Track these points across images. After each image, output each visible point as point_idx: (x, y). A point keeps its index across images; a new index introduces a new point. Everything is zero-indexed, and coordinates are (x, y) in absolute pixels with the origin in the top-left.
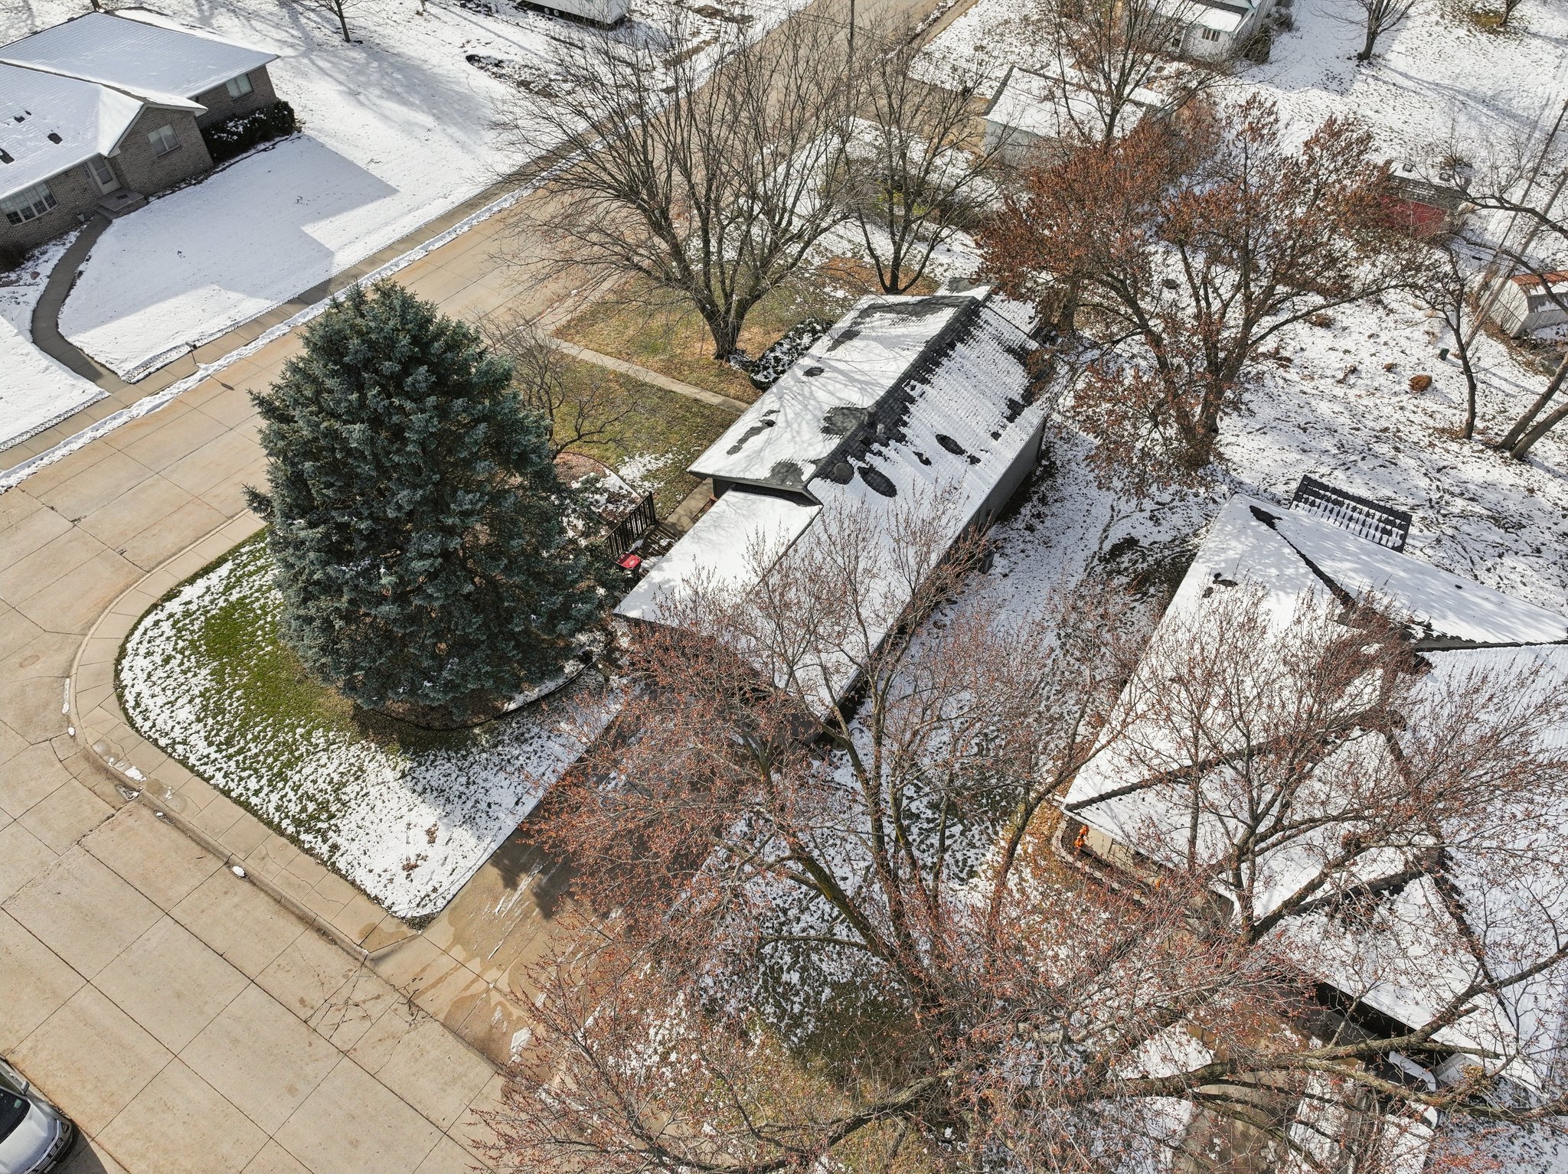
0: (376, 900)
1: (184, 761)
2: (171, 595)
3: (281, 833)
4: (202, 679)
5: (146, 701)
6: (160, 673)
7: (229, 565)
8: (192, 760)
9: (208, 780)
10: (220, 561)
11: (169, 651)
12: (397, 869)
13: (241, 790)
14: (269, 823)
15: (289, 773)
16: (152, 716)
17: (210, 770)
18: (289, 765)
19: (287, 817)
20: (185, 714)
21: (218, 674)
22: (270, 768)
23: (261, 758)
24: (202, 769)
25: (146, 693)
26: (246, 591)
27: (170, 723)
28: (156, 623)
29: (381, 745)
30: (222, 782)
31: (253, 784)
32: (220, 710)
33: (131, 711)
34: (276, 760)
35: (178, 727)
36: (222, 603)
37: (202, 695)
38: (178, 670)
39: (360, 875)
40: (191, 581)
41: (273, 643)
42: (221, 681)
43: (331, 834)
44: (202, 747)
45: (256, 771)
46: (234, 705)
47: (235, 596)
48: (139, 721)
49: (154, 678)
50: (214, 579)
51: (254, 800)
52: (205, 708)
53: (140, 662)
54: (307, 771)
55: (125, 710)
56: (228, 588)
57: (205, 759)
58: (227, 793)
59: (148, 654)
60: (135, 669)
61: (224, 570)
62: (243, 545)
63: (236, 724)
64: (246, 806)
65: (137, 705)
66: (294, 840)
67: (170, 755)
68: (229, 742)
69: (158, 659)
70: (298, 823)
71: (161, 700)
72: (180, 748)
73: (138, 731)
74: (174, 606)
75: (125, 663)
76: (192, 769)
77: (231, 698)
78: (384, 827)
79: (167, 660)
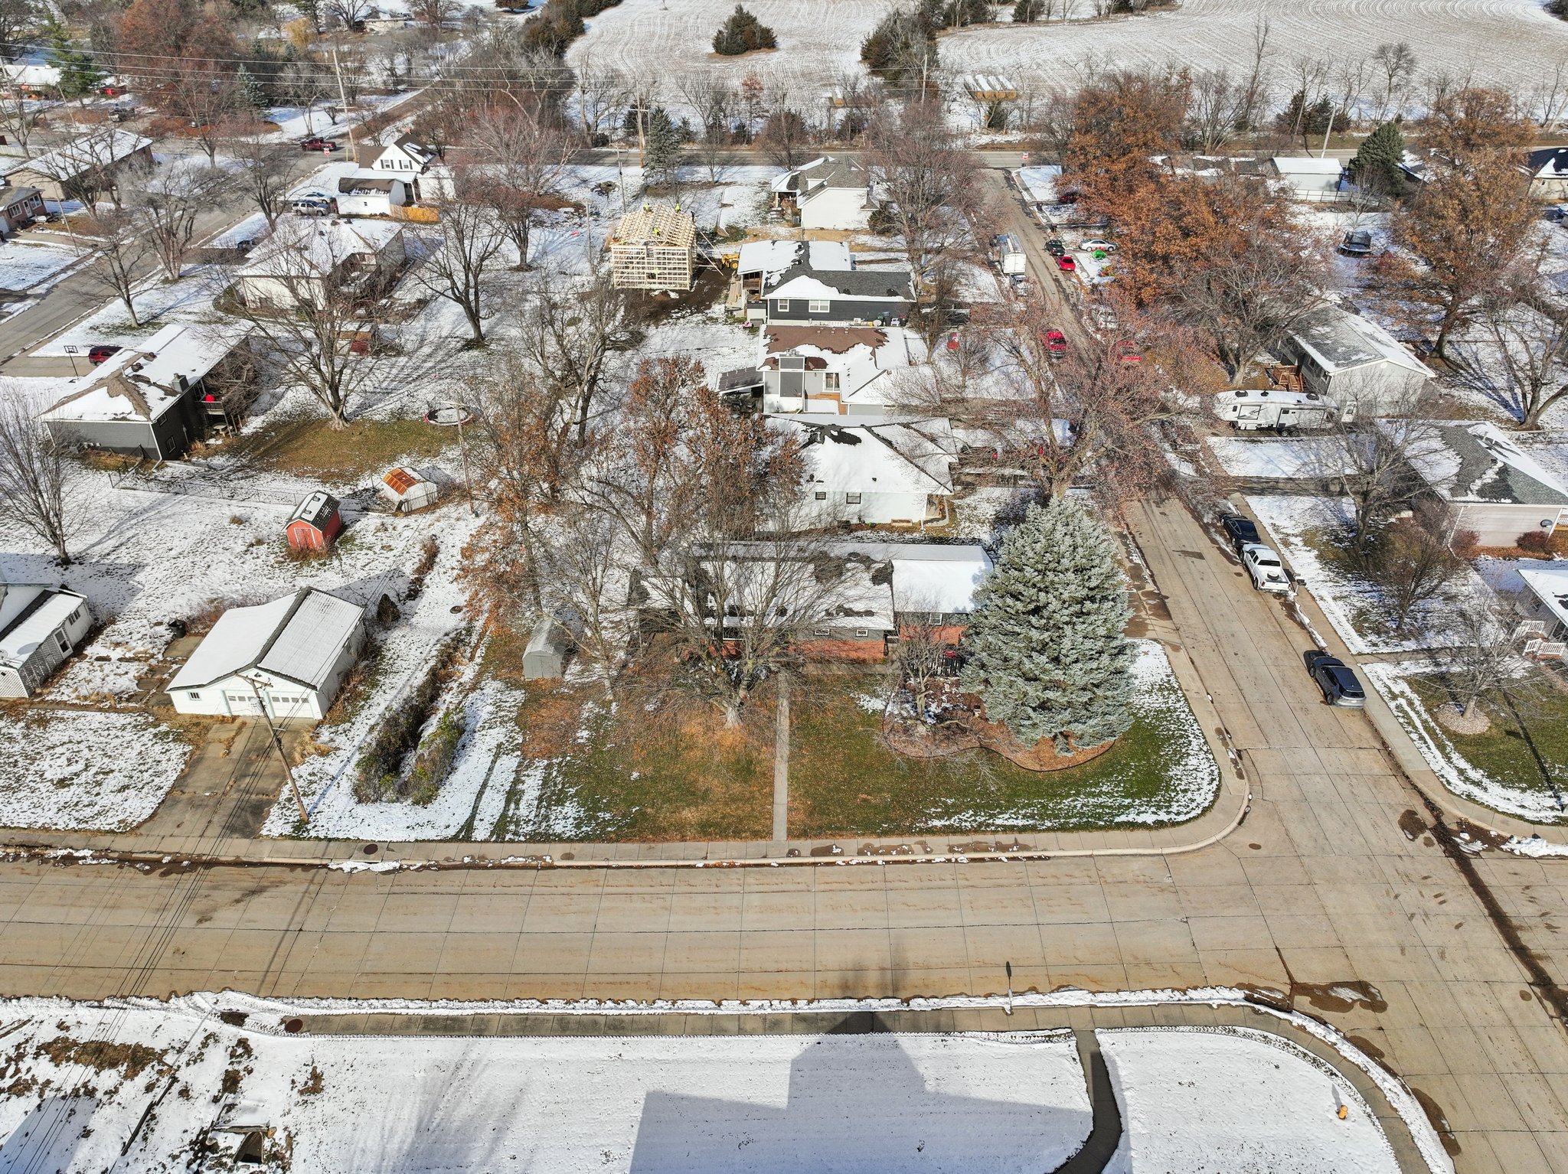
1: (1206, 743)
2: (1160, 824)
3: (1184, 693)
4: (1175, 771)
5: (1208, 779)
6: (1193, 787)
7: (1118, 819)
10: (1120, 826)
11: (1181, 794)
18: (1162, 711)
20: (1193, 761)
21: (1166, 767)
25: (1205, 782)
26: (1119, 800)
27: (1202, 762)
28: (1178, 814)
30: (1195, 725)
31: (1183, 715)
32: (1175, 752)
33: (1217, 779)
34: (1166, 718)
35: (1200, 758)
36: (1137, 801)
37: (1179, 764)
38: (1183, 783)
39: (1166, 663)
40: (1144, 826)
41: (1127, 764)
42: (1166, 764)
43: (1165, 681)
44: (1195, 742)
45: (1177, 720)
46: (1167, 750)
47: (1127, 801)
48: (1216, 772)
49: (1197, 786)
50: (1131, 817)
51: (1186, 711)
52: (1182, 757)
53: (1199, 800)
54: (1156, 706)
55: (1220, 781)
56: (1128, 807)
57: (1196, 737)
58: (1196, 720)
59: (1193, 801)
60: (1204, 797)
61: (1122, 818)
62: (1101, 828)
63: (1172, 742)
64: (1191, 710)
65: (1213, 780)
66: (1181, 688)
67: (1210, 749)
68: (1181, 736)
69: (1189, 795)
70: (1175, 692)
71: (1200, 775)
72: (1204, 749)
73: (1219, 769)
74: (1163, 816)
75: (1206, 804)
76: (1204, 739)
77: (1167, 754)
78: (1143, 670)
79: (1185, 791)
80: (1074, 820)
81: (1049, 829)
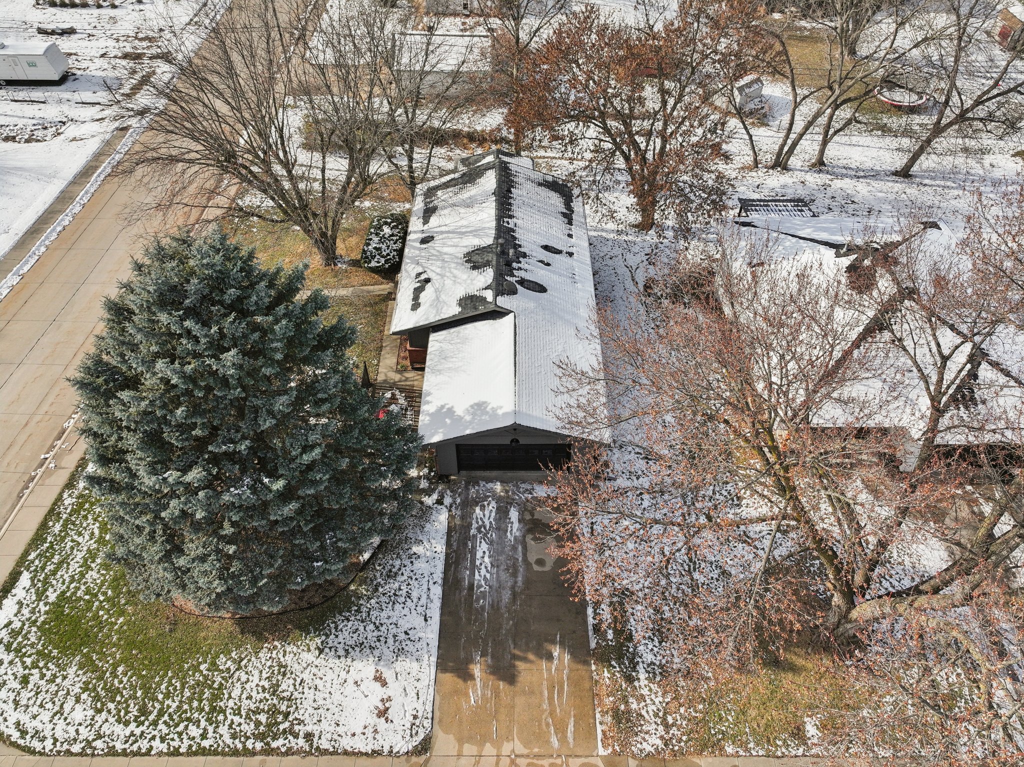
0: (376, 753)
1: (112, 752)
3: (253, 753)
4: (74, 677)
5: (30, 725)
6: (25, 695)
7: (26, 576)
8: (119, 746)
9: (148, 753)
10: (14, 577)
11: (20, 671)
12: (373, 720)
13: (186, 743)
14: (235, 753)
15: (222, 704)
16: (48, 733)
17: (144, 745)
18: (216, 697)
19: (248, 738)
20: (79, 714)
21: (87, 665)
22: (201, 710)
23: (186, 707)
24: (135, 748)
25: (25, 719)
26: (61, 588)
27: (72, 730)
29: (284, 639)
30: (164, 747)
31: (194, 731)
32: (113, 693)
33: (21, 742)
34: (200, 701)
35: (82, 729)
36: (43, 608)
37: (84, 690)
38: (43, 682)
39: (346, 743)
41: (122, 613)
42: (96, 669)
43: (297, 728)
44: (120, 731)
45: (189, 719)
46: (123, 679)
47: (52, 597)
48: (37, 745)
49: (24, 702)
50: (20, 592)
51: (206, 744)
52: (97, 698)
54: (236, 693)
55: (14, 745)
56: (41, 595)
58: (176, 753)
61: (24, 582)
62: (26, 553)
63: (139, 693)
64: (203, 752)
65: (23, 733)
66: (268, 751)
67: (93, 755)
68: (144, 711)
70: (261, 737)
71: (45, 716)
72: (99, 744)
73: (41, 754)
76: (124, 753)
77: (116, 676)
78: (337, 697)
79: (25, 681)
80: (57, 528)
81: (59, 499)
